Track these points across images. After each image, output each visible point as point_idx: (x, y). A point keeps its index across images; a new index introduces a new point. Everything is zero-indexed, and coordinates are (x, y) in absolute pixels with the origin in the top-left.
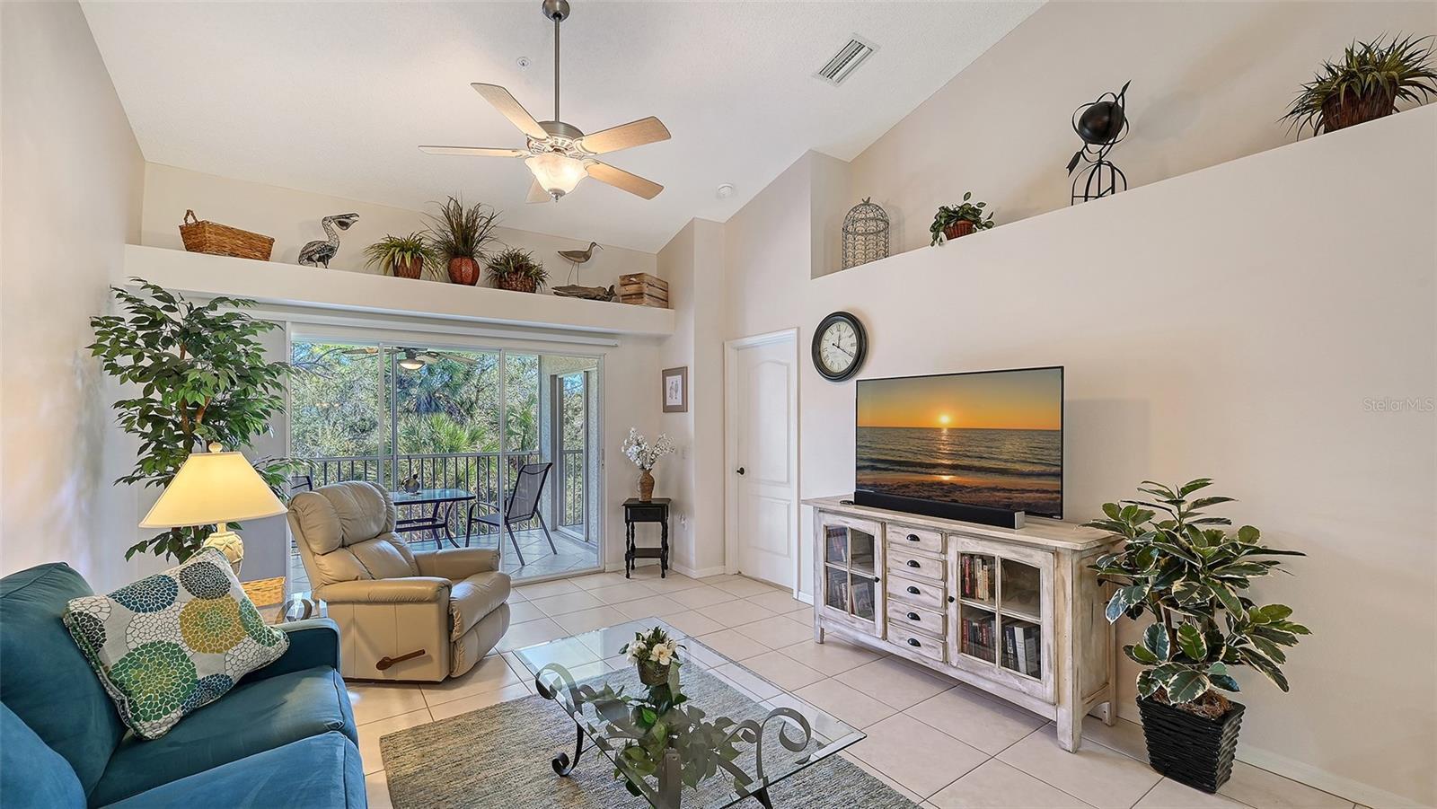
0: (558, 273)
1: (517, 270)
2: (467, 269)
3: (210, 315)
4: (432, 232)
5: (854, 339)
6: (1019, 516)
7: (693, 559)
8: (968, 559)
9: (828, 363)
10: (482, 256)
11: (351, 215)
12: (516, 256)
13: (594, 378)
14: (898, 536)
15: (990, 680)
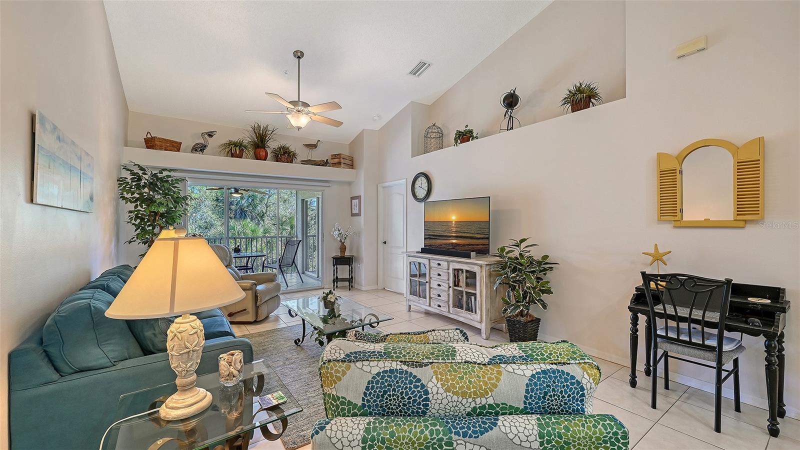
0: (303, 154)
1: (284, 153)
2: (263, 153)
3: (160, 176)
4: (247, 137)
5: (427, 184)
6: (473, 254)
7: (363, 283)
8: (457, 272)
9: (417, 194)
10: (269, 147)
11: (214, 132)
12: (284, 148)
13: (320, 200)
14: (434, 264)
15: (462, 317)
